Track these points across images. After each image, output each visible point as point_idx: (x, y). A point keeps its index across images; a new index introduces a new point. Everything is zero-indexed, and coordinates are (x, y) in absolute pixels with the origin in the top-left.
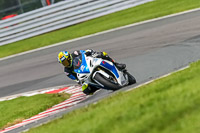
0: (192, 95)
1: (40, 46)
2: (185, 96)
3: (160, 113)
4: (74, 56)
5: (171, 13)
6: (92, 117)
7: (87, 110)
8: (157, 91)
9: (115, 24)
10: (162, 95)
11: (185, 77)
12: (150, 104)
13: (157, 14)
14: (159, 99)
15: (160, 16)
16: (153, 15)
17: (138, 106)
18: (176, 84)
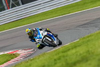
0: (80, 54)
1: (4, 30)
2: (77, 55)
3: (64, 63)
4: (34, 31)
5: (70, 13)
6: (30, 65)
7: (28, 62)
8: (63, 52)
9: (41, 18)
10: (65, 54)
11: (77, 45)
12: (59, 59)
13: (63, 13)
14: (64, 56)
15: (64, 14)
16: (60, 14)
17: (53, 60)
18: (72, 49)
